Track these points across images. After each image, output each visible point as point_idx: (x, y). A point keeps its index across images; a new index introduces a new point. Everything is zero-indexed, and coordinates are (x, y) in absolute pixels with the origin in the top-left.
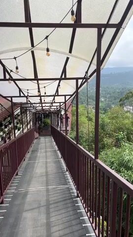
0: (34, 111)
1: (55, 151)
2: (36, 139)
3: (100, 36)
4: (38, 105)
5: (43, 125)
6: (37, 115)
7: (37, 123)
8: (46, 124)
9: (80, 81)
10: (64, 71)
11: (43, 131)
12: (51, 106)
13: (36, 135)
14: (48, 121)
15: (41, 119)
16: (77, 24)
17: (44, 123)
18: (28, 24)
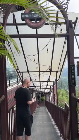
0: (36, 92)
1: (47, 112)
2: (37, 107)
3: (56, 74)
4: (39, 90)
5: (41, 100)
6: (38, 95)
7: (38, 99)
8: (42, 100)
9: (54, 82)
10: (49, 79)
11: (41, 104)
12: (45, 90)
13: (38, 105)
14: (44, 98)
15: (40, 97)
16: (51, 71)
17: (42, 99)
18: (39, 72)
